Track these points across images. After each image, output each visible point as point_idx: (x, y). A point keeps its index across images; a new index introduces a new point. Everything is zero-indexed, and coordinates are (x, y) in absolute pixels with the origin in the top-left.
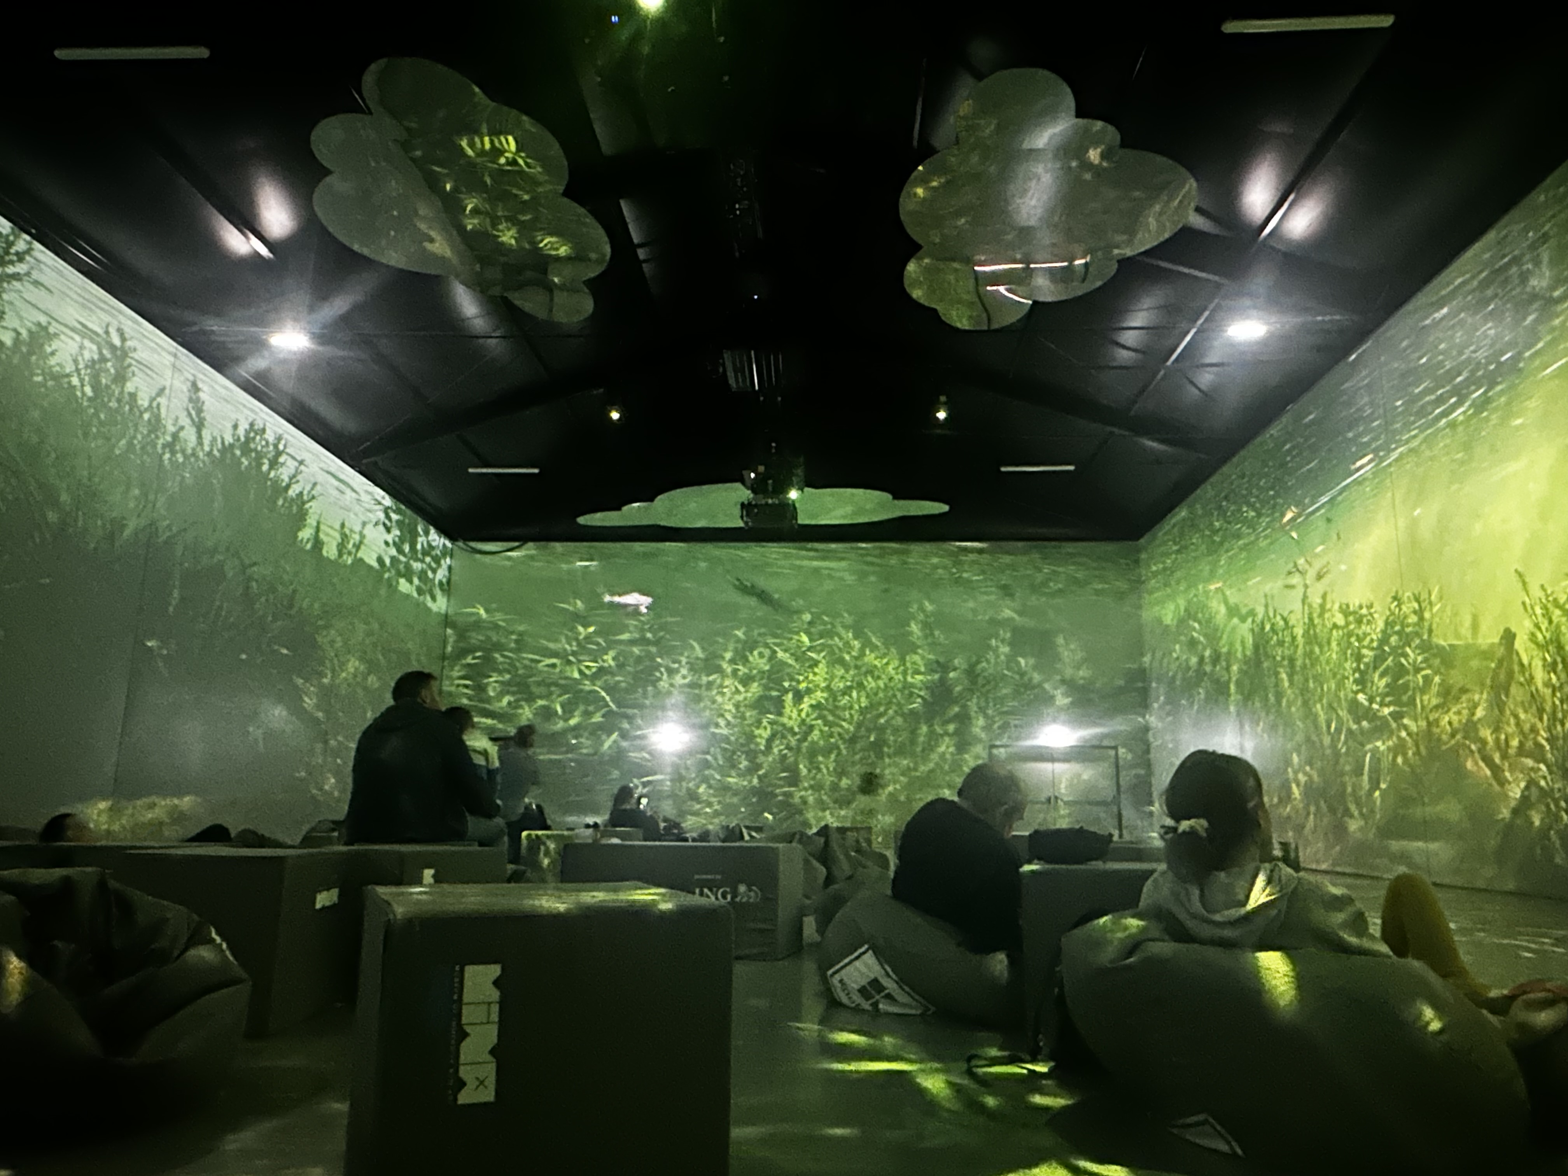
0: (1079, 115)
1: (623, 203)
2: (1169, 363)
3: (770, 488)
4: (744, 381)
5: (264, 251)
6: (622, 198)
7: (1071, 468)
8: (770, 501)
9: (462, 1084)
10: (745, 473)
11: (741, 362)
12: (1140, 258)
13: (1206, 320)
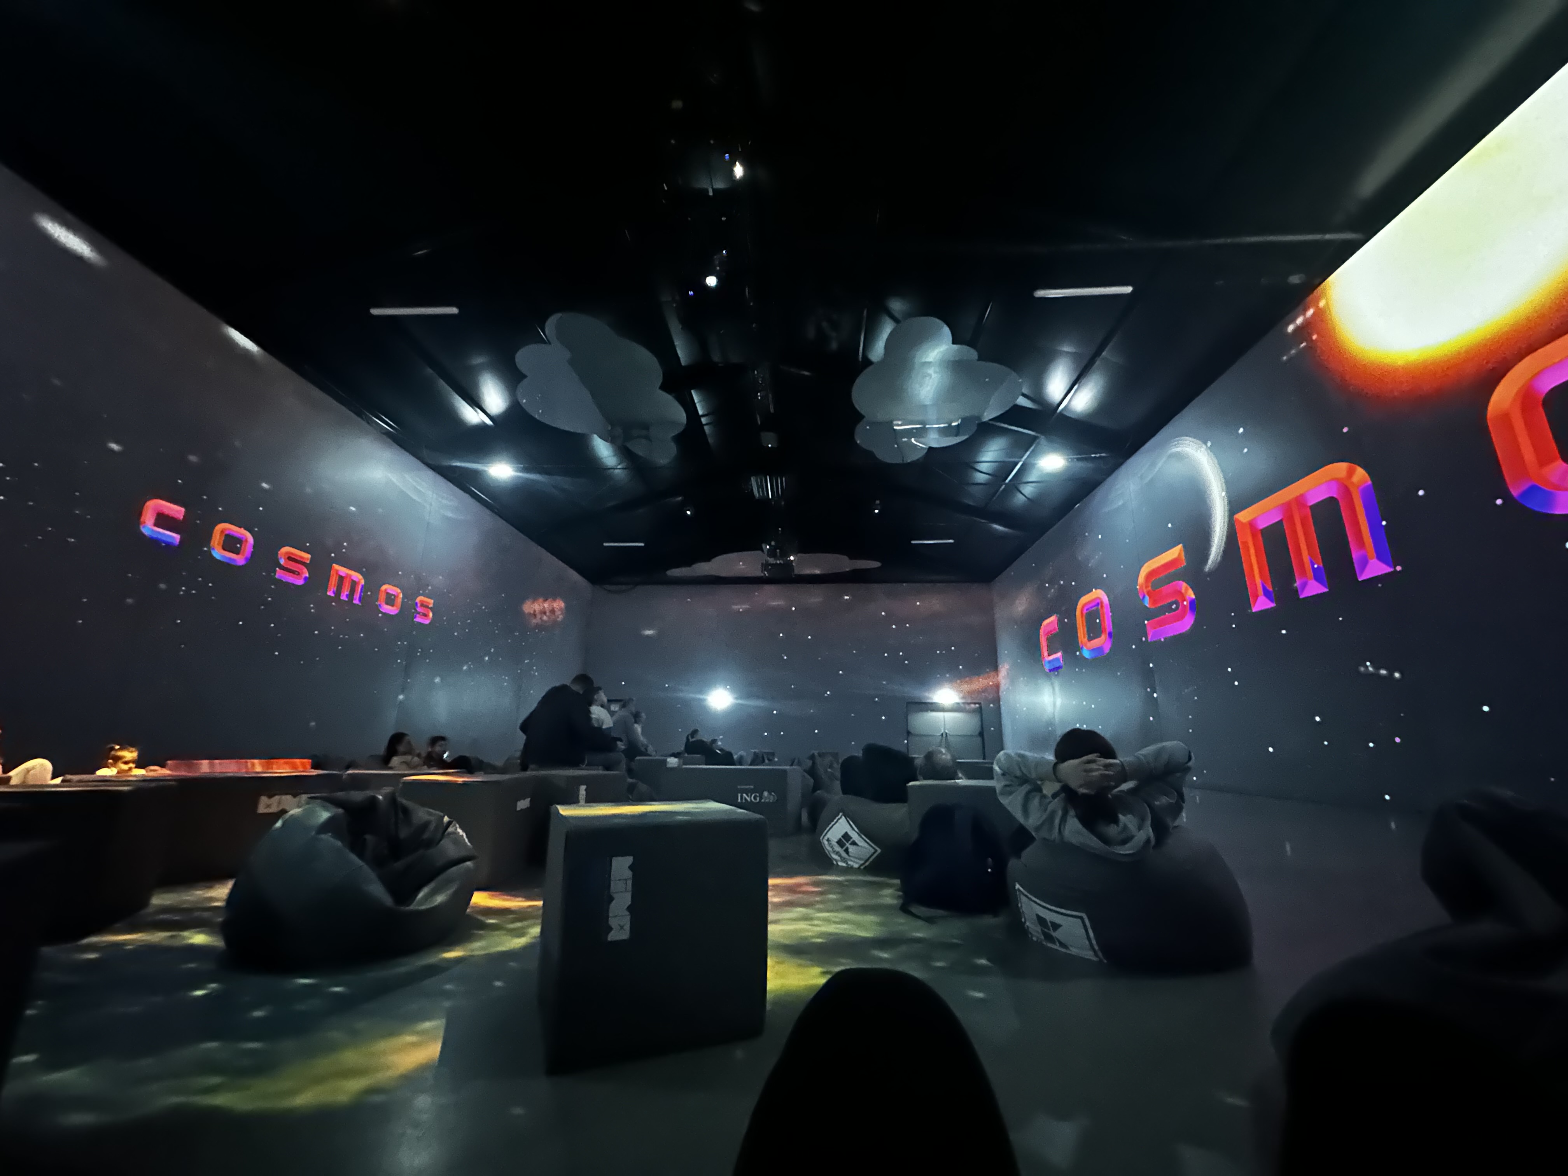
0: (954, 343)
1: (693, 392)
2: (1007, 481)
3: (778, 554)
4: (763, 493)
5: (488, 422)
6: (692, 389)
7: (951, 541)
8: (778, 562)
9: (610, 929)
10: (764, 546)
11: (761, 482)
12: (991, 422)
13: (1028, 457)
